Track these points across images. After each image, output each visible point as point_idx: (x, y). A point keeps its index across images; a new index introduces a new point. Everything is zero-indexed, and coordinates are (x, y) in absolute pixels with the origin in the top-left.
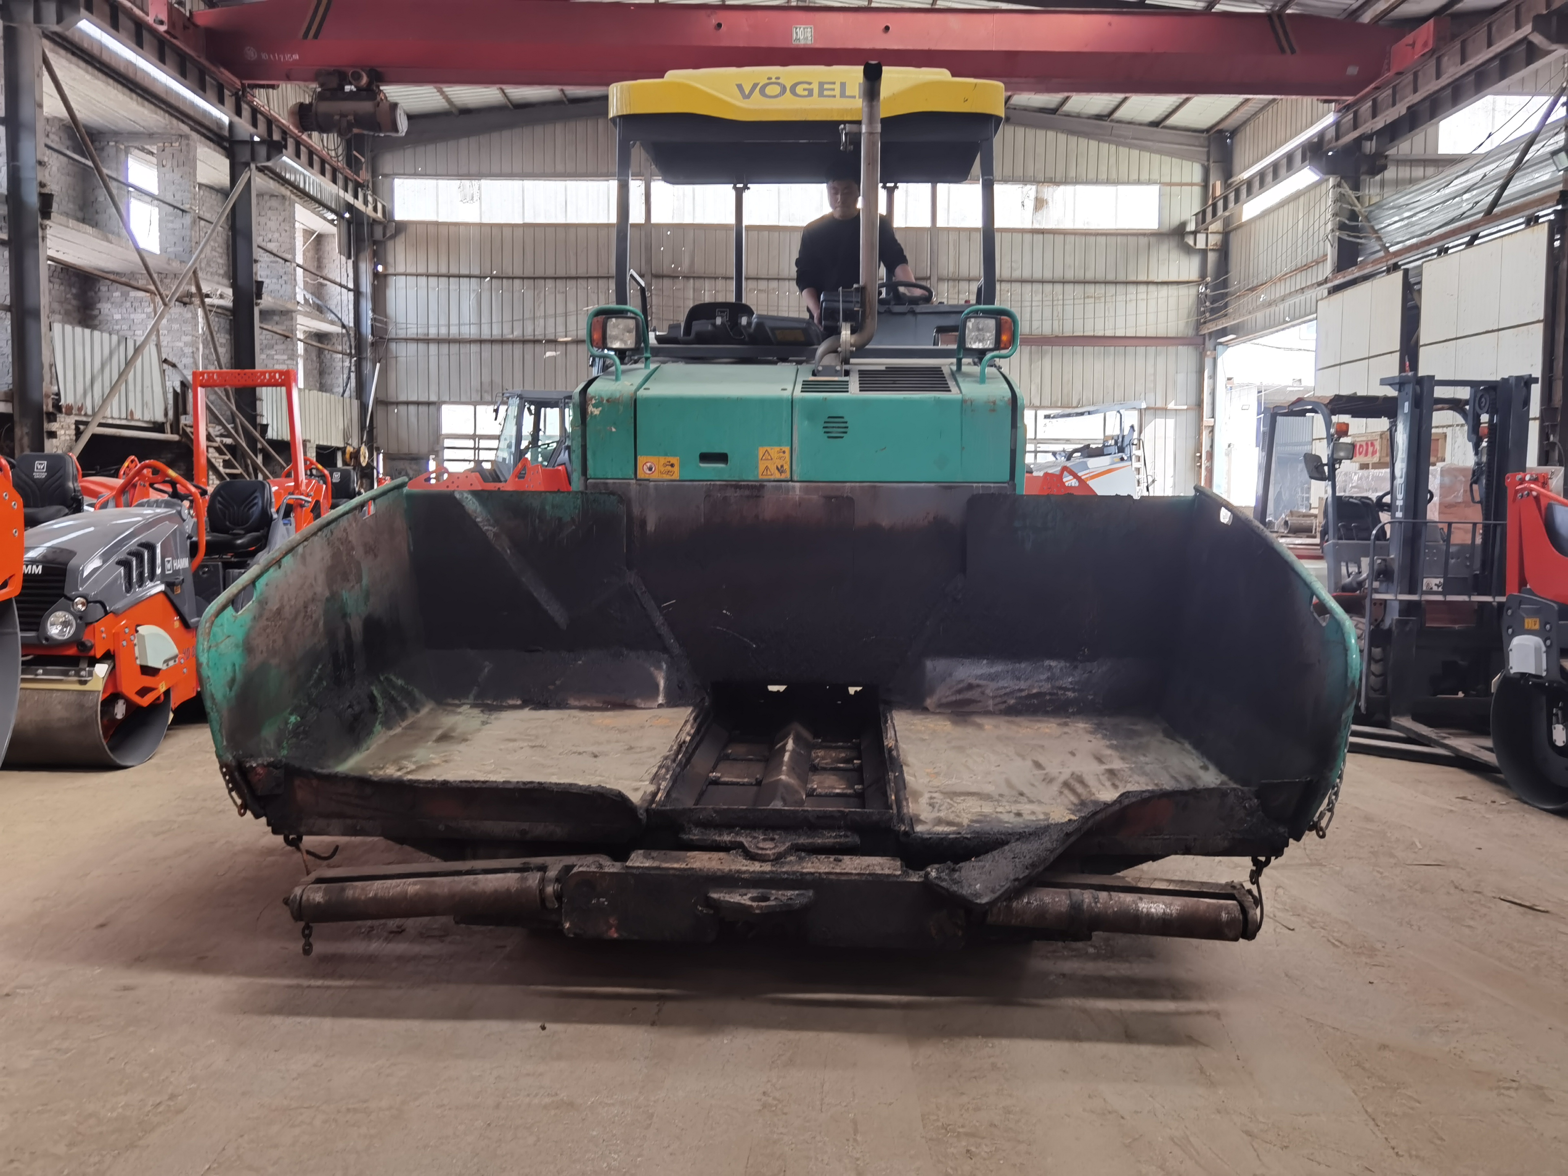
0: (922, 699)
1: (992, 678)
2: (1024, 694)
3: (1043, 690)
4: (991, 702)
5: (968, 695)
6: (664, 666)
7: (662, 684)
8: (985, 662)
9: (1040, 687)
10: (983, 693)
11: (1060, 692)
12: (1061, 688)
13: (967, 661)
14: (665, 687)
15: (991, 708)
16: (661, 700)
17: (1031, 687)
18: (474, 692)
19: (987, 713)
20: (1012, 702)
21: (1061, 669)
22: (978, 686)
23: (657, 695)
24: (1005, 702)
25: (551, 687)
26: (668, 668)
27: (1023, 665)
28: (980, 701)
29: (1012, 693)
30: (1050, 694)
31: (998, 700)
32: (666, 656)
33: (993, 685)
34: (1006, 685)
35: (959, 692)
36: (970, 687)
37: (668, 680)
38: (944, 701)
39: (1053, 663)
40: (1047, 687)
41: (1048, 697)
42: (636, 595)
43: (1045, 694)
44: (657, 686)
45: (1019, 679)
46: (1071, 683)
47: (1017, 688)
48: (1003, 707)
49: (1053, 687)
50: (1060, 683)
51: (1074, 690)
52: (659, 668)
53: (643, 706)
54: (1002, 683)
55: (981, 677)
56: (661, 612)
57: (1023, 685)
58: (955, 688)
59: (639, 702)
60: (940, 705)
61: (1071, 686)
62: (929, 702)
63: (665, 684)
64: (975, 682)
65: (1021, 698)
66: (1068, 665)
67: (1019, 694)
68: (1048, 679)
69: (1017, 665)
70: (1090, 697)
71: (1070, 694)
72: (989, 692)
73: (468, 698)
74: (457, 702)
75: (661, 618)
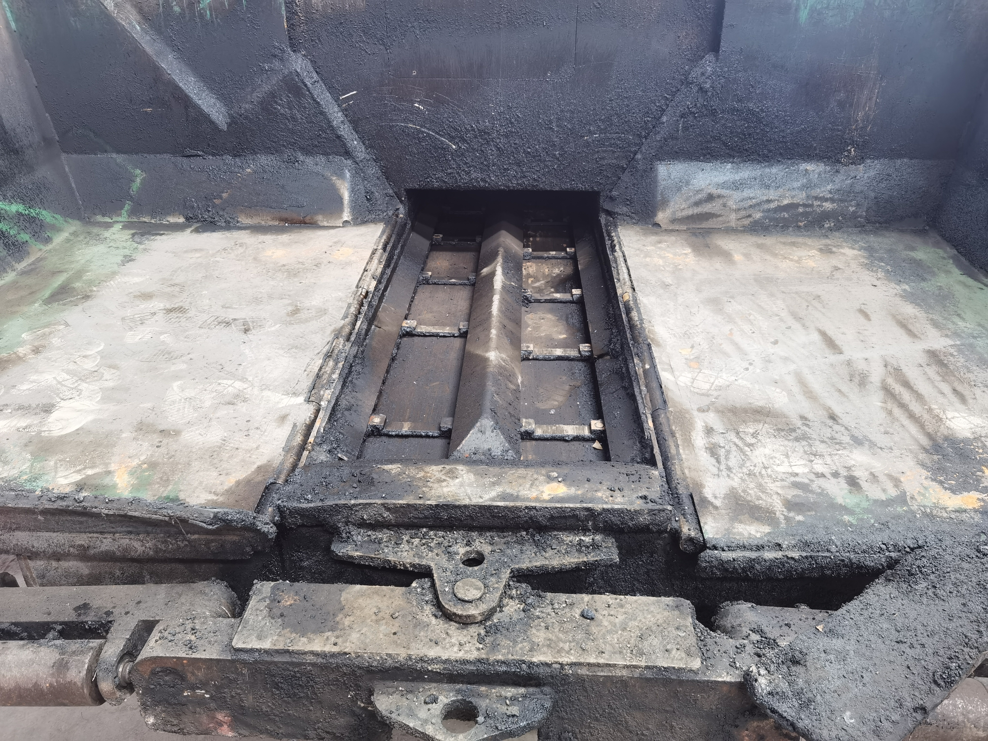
0: (653, 214)
1: (737, 186)
2: (772, 206)
3: (796, 201)
4: (733, 216)
5: (707, 208)
6: (348, 175)
7: (346, 196)
8: (729, 166)
9: (792, 197)
10: (724, 205)
11: (816, 203)
12: (816, 198)
13: (708, 166)
14: (351, 201)
15: (733, 224)
16: (346, 216)
17: (783, 196)
18: (127, 207)
19: (730, 231)
20: (758, 215)
21: (819, 174)
22: (719, 196)
23: (341, 210)
24: (750, 216)
25: (217, 201)
26: (353, 176)
27: (774, 170)
28: (720, 216)
29: (759, 204)
30: (805, 205)
31: (743, 213)
32: (349, 162)
33: (737, 195)
34: (751, 195)
35: (697, 204)
36: (710, 198)
37: (353, 191)
38: (679, 215)
39: (810, 166)
40: (800, 197)
41: (801, 210)
42: (306, 85)
43: (797, 205)
44: (341, 199)
45: (768, 187)
46: (830, 192)
47: (765, 198)
48: (747, 222)
49: (808, 197)
50: (817, 192)
51: (832, 200)
52: (341, 176)
53: (326, 224)
54: (747, 193)
55: (724, 185)
56: (339, 106)
57: (772, 194)
58: (693, 200)
59: (321, 220)
60: (674, 221)
61: (829, 196)
62: (661, 217)
63: (350, 197)
64: (715, 191)
65: (769, 210)
66: (828, 168)
67: (766, 206)
68: (804, 187)
69: (767, 170)
70: (852, 209)
71: (828, 206)
72: (731, 204)
73: (120, 215)
74: (108, 220)
75: (340, 114)
